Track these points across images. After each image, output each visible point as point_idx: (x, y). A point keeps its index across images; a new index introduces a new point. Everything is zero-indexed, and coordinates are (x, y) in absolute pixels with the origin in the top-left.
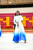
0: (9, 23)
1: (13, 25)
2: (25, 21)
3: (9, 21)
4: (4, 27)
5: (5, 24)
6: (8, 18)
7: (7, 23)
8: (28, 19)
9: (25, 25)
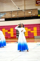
0: (13, 34)
1: (17, 35)
2: (27, 32)
3: (13, 32)
4: (8, 37)
5: (10, 35)
6: (12, 30)
7: (11, 34)
8: (30, 30)
9: (27, 35)
